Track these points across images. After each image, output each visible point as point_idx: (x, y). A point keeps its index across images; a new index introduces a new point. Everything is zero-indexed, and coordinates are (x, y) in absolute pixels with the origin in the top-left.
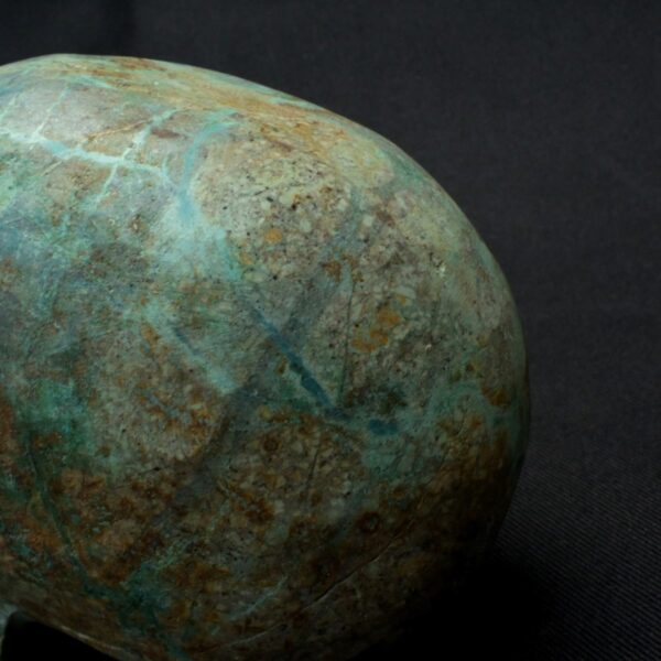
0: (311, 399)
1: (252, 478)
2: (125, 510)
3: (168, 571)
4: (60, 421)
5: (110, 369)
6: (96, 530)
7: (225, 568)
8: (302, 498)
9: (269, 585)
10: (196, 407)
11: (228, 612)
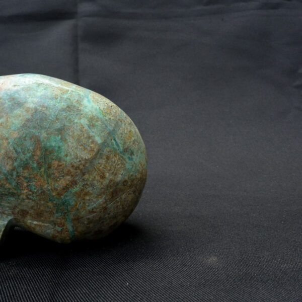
0: (117, 148)
1: (103, 166)
2: (69, 173)
3: (76, 192)
4: (55, 146)
5: (71, 134)
6: (58, 179)
7: (91, 192)
8: (113, 173)
9: (101, 198)
10: (92, 145)
11: (88, 206)
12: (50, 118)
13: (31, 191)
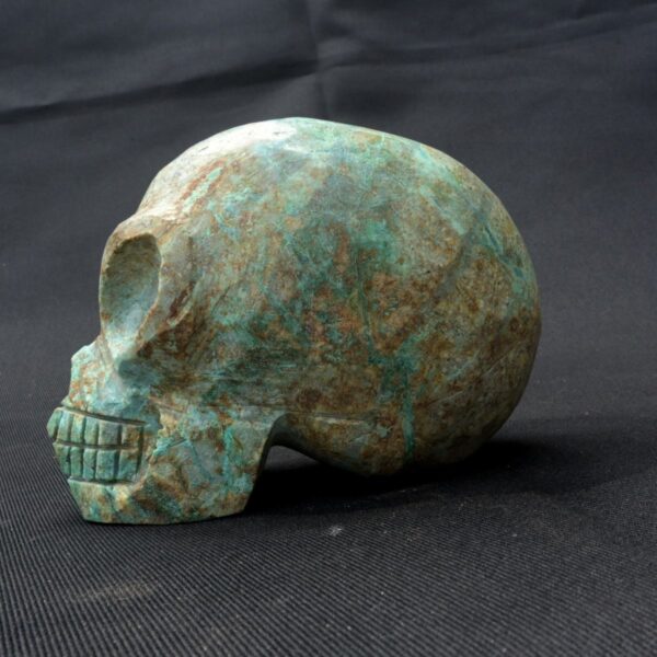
1: (471, 284)
2: (407, 299)
3: (423, 343)
4: (378, 243)
5: (404, 216)
6: (387, 314)
7: (452, 341)
9: (470, 355)
10: (448, 239)
11: (447, 374)
12: (361, 186)
13: (331, 342)
